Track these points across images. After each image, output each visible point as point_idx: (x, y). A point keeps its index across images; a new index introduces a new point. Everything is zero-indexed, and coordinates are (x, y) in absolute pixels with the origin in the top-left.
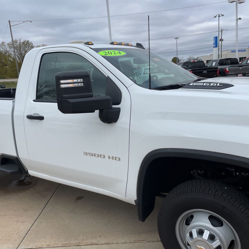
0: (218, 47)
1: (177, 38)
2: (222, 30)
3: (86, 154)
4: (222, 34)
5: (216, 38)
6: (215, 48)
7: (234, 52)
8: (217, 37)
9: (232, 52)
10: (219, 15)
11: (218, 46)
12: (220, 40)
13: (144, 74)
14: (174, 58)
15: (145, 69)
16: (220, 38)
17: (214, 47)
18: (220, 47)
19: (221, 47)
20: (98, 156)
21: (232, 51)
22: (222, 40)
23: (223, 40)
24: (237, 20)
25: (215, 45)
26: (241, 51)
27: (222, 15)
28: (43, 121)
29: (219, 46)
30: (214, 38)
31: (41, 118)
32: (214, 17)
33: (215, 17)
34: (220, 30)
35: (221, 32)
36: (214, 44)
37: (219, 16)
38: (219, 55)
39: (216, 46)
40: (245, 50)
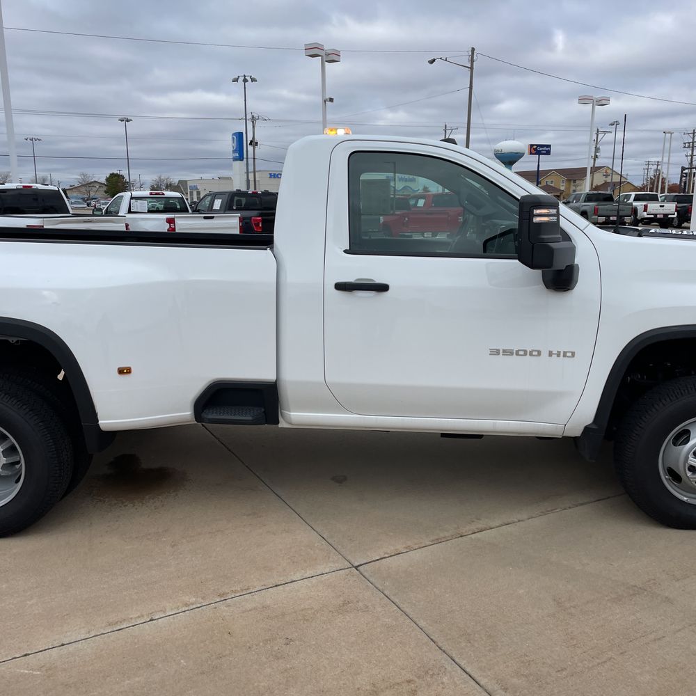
0: (245, 160)
1: (128, 121)
2: (253, 117)
4: (254, 127)
5: (239, 136)
6: (238, 162)
7: (274, 177)
8: (242, 133)
9: (270, 177)
10: (245, 76)
11: (245, 156)
12: (251, 143)
13: (130, 212)
14: (113, 175)
15: (132, 198)
16: (250, 138)
17: (235, 159)
18: (251, 161)
19: (254, 161)
20: (525, 354)
21: (270, 174)
22: (254, 143)
23: (257, 144)
24: (325, 101)
25: (237, 155)
27: (253, 80)
29: (247, 158)
30: (234, 134)
32: (233, 81)
33: (236, 80)
34: (249, 117)
35: (253, 122)
36: (234, 151)
37: (245, 81)
38: (248, 181)
39: (241, 158)
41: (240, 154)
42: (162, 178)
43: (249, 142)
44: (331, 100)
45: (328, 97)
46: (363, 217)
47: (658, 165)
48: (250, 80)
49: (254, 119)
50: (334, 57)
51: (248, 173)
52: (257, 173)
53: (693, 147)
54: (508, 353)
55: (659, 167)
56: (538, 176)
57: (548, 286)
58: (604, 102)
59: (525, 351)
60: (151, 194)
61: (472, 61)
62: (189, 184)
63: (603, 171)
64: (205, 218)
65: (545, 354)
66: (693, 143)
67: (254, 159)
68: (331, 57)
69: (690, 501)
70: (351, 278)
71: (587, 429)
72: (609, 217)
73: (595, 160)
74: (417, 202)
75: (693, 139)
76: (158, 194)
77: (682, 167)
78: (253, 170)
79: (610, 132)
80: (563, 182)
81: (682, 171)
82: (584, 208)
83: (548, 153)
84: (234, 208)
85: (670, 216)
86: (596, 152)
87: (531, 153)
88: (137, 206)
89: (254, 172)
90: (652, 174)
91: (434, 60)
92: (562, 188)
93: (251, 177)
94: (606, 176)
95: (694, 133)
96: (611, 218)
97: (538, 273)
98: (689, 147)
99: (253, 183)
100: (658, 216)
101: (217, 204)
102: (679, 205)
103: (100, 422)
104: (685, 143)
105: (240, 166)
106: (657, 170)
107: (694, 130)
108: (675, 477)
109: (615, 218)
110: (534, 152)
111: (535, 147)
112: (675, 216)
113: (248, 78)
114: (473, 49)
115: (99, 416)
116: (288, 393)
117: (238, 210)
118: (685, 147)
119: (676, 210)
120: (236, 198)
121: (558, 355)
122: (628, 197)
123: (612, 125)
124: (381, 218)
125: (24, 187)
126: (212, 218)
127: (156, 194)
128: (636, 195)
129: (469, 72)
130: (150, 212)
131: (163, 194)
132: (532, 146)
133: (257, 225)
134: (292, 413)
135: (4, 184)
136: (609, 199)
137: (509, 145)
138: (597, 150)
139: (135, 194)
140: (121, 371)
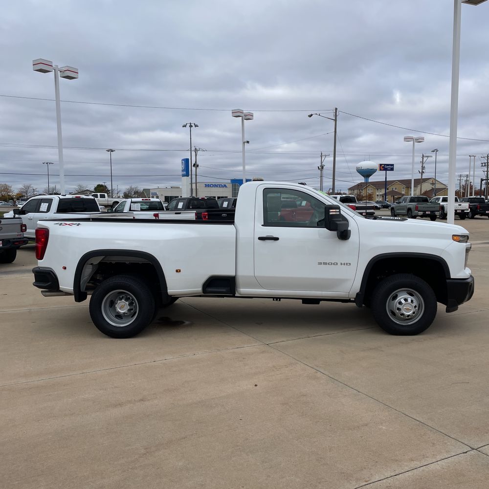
0: (190, 176)
2: (196, 149)
3: (320, 264)
4: (196, 155)
5: (186, 161)
6: (185, 178)
7: (208, 187)
9: (205, 187)
10: (190, 123)
11: (190, 173)
12: (194, 166)
16: (193, 162)
17: (183, 176)
18: (194, 176)
19: (196, 177)
20: (332, 264)
21: (206, 185)
22: (196, 165)
23: (198, 166)
24: (244, 143)
25: (185, 173)
26: (219, 187)
27: (196, 126)
28: (278, 241)
29: (191, 175)
30: (183, 160)
31: (277, 239)
32: (183, 127)
33: (185, 126)
34: (193, 149)
35: (196, 152)
36: (183, 171)
37: (191, 126)
38: (192, 189)
39: (187, 175)
40: (225, 186)
41: (186, 172)
42: (133, 187)
43: (193, 165)
44: (248, 142)
45: (246, 140)
46: (269, 213)
47: (467, 177)
48: (194, 126)
49: (196, 150)
50: (250, 117)
51: (191, 183)
52: (197, 184)
53: (488, 166)
54: (325, 264)
55: (468, 178)
56: (386, 185)
57: (339, 238)
58: (420, 140)
59: (332, 263)
60: (143, 200)
61: (336, 116)
62: (151, 191)
63: (431, 181)
64: (176, 213)
65: (339, 264)
66: (488, 163)
67: (196, 175)
68: (248, 117)
69: (400, 323)
70: (264, 235)
71: (357, 294)
72: (425, 212)
73: (422, 174)
74: (301, 203)
75: (488, 160)
76: (147, 200)
77: (481, 179)
78: (195, 182)
79: (431, 156)
80: (403, 188)
81: (481, 182)
82: (409, 206)
83: (392, 169)
84: (191, 207)
85: (465, 211)
86: (422, 170)
87: (381, 170)
88: (134, 207)
89: (196, 183)
90: (463, 183)
91: (312, 115)
92: (403, 193)
93: (194, 186)
94: (433, 184)
95: (488, 157)
96: (427, 213)
97: (335, 233)
98: (485, 166)
99: (195, 190)
100: (458, 211)
101: (180, 205)
102: (471, 204)
103: (168, 291)
104: (482, 163)
105: (186, 180)
106: (467, 181)
107: (488, 155)
108: (393, 313)
109: (429, 213)
110: (383, 169)
111: (383, 166)
112: (469, 211)
113: (193, 125)
114: (336, 109)
115: (168, 289)
116: (240, 281)
117: (193, 208)
118: (482, 166)
119: (469, 208)
120: (192, 202)
121: (344, 264)
122: (438, 199)
123: (433, 151)
124: (279, 213)
125: (76, 197)
126: (180, 213)
127: (146, 200)
128: (443, 198)
129: (334, 123)
130: (142, 210)
131: (150, 200)
132: (381, 165)
133: (205, 217)
134: (241, 289)
135: (65, 196)
136: (426, 200)
137: (366, 164)
138: (423, 168)
139: (134, 200)
140: (177, 271)
